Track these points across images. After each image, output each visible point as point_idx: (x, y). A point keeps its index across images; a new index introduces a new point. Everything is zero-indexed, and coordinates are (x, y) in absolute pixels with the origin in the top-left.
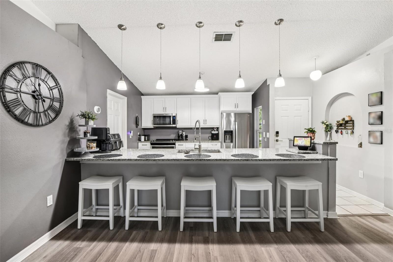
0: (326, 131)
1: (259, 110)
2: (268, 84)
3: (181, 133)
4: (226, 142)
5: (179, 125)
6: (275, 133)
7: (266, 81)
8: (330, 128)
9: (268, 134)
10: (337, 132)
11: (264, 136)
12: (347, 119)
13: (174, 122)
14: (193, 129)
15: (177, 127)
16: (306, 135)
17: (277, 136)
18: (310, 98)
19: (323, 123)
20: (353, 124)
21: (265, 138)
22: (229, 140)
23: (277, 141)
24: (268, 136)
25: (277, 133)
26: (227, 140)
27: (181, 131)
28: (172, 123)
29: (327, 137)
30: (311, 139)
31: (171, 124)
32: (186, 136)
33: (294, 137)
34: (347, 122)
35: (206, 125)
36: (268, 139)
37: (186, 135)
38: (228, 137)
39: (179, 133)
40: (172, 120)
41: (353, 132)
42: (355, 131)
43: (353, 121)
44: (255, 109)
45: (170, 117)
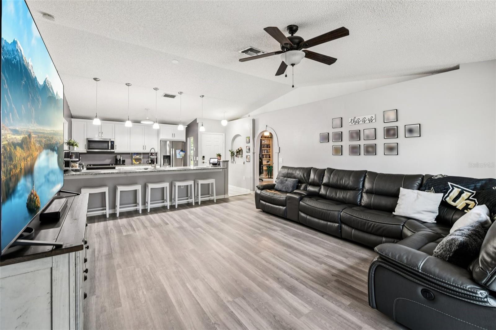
0: (232, 156)
1: (191, 140)
2: (197, 122)
3: (119, 158)
4: (165, 165)
5: (117, 150)
6: (202, 157)
7: (196, 120)
8: (233, 154)
9: (197, 158)
10: (236, 156)
11: (195, 160)
12: (240, 149)
13: (112, 147)
14: (131, 154)
15: (115, 152)
16: (216, 157)
17: (203, 159)
18: (224, 134)
19: (230, 151)
20: (242, 152)
21: (195, 161)
22: (167, 163)
23: (203, 162)
24: (197, 160)
25: (204, 157)
26: (165, 163)
27: (119, 156)
28: (110, 148)
29: (232, 159)
30: (218, 160)
31: (108, 149)
32: (124, 161)
33: (210, 158)
34: (240, 151)
35: (146, 150)
36: (197, 161)
37: (123, 159)
38: (166, 160)
39: (117, 158)
40: (110, 145)
41: (242, 156)
42: (243, 155)
43: (242, 150)
44: (188, 139)
45: (108, 142)
